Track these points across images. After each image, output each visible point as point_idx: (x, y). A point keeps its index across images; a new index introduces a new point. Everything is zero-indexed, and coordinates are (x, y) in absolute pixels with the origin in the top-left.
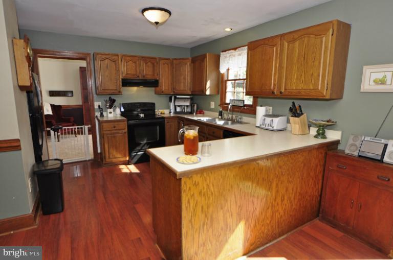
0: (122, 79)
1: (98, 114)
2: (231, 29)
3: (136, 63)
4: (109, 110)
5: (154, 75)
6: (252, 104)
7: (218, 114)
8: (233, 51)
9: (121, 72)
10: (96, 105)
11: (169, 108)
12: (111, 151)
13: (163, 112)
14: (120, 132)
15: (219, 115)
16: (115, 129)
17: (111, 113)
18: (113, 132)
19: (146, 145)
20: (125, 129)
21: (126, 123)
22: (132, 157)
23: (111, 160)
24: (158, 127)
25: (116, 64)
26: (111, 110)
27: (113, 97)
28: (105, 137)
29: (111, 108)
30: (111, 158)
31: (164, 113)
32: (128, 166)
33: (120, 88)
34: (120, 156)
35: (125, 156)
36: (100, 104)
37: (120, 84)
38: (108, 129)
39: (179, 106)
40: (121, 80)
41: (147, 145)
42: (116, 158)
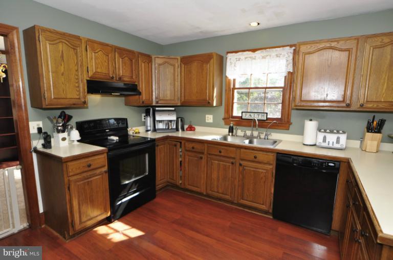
0: (88, 81)
1: (38, 144)
2: (259, 24)
3: (108, 56)
4: (62, 135)
5: (132, 77)
6: (280, 117)
7: (227, 130)
8: (250, 53)
9: (85, 68)
10: (33, 126)
11: (144, 124)
12: (84, 208)
13: (137, 131)
14: (98, 171)
15: (229, 132)
16: (90, 168)
17: (64, 139)
18: (85, 175)
19: (134, 186)
20: (104, 166)
21: (106, 155)
22: (116, 208)
23: (85, 224)
24: (147, 156)
25: (76, 54)
26: (65, 135)
27: (68, 112)
28: (72, 187)
29: (63, 131)
30: (85, 222)
31: (139, 133)
32: (111, 225)
33: (85, 97)
34: (99, 213)
35: (106, 211)
36: (40, 124)
37: (84, 90)
38: (78, 171)
39: (160, 121)
40: (85, 81)
41: (136, 185)
42: (91, 219)
